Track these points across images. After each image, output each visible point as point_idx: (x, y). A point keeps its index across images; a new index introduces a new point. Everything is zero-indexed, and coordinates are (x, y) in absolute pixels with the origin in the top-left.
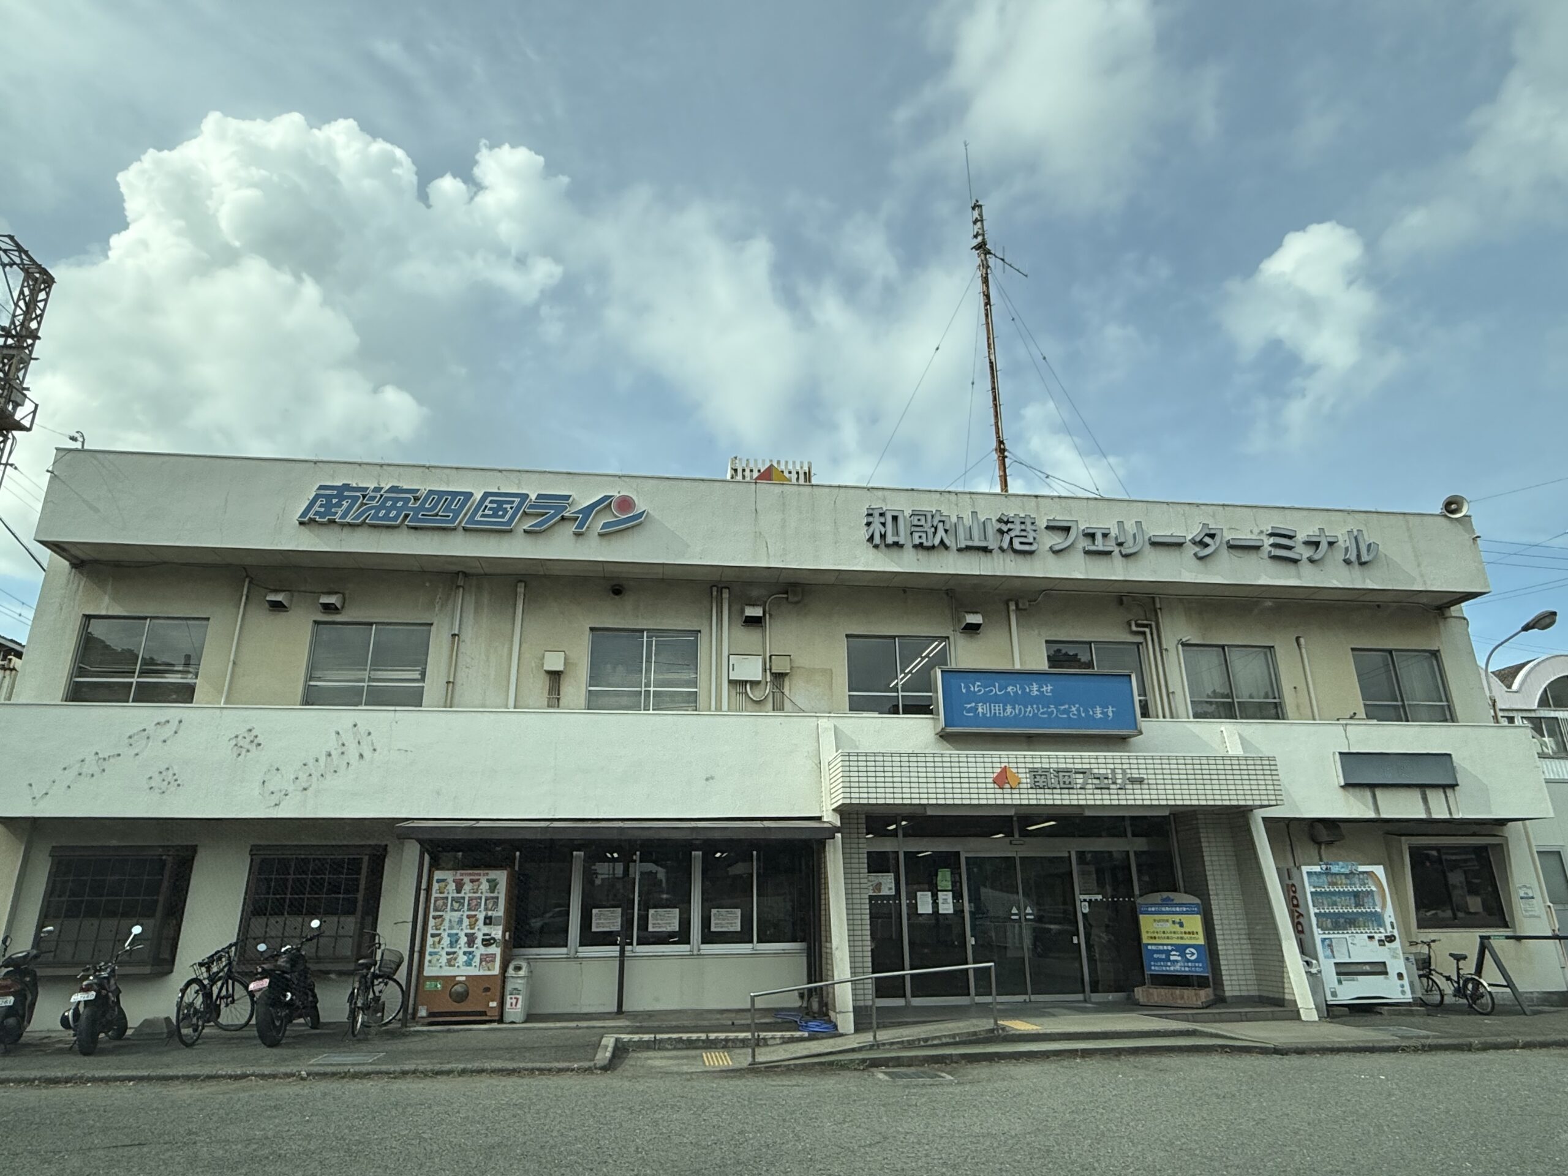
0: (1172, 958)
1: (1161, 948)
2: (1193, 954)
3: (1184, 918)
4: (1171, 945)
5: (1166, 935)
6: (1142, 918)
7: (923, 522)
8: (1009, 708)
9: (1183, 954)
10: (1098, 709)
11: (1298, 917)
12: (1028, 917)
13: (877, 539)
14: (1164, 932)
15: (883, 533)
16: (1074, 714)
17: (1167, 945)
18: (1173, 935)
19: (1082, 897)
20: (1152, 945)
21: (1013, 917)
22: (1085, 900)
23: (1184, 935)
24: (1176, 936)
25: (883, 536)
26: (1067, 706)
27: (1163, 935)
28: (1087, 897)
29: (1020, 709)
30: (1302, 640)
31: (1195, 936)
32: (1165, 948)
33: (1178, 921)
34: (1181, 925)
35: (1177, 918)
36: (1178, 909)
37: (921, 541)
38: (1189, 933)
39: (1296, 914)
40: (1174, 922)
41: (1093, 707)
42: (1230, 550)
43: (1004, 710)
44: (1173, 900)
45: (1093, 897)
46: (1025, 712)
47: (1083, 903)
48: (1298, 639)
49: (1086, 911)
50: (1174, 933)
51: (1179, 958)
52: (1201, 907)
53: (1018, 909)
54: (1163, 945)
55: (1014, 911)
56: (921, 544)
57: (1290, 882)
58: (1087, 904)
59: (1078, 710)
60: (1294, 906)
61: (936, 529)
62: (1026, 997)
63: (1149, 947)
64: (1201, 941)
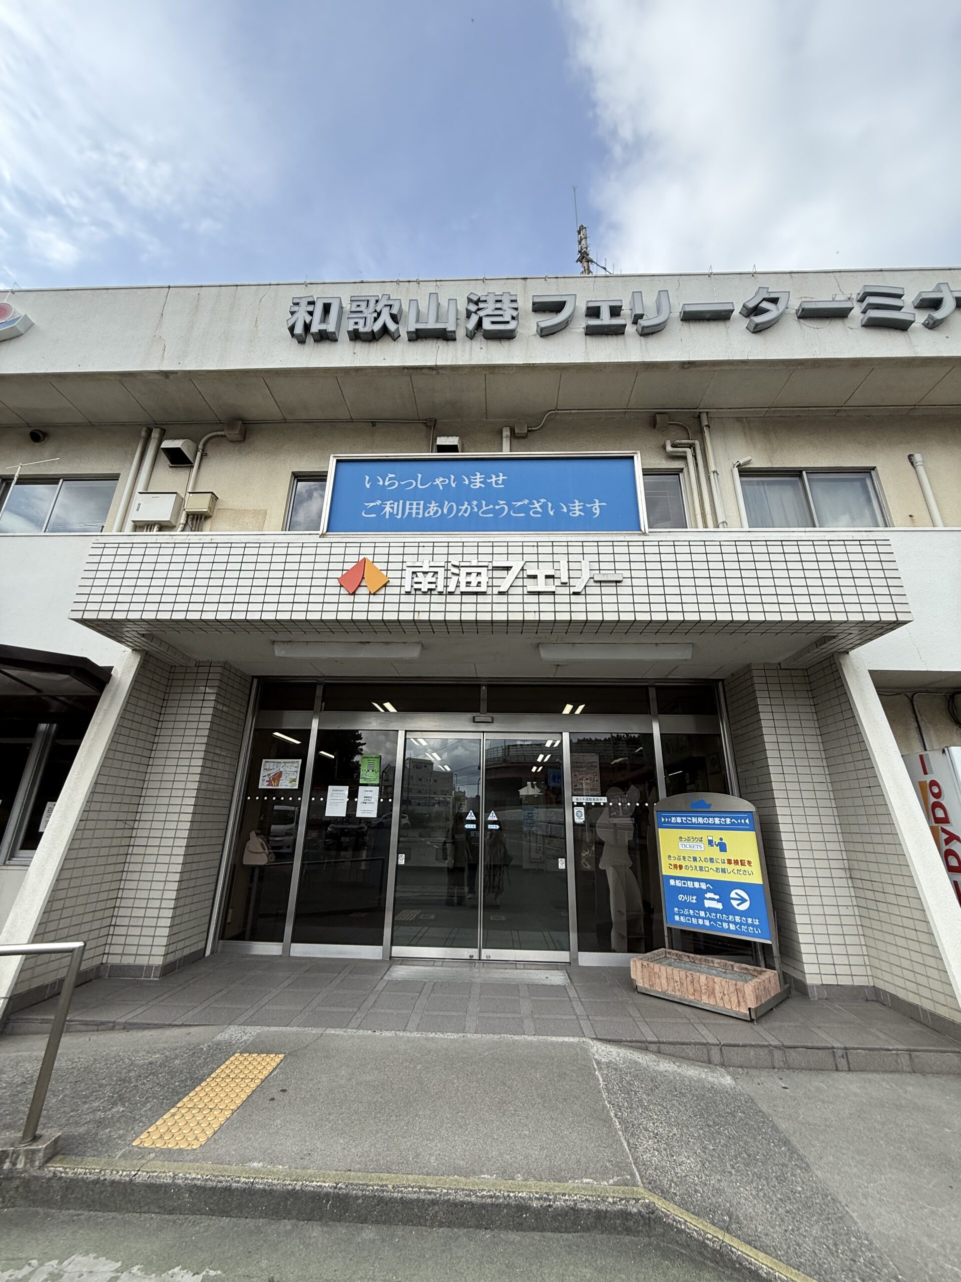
0: (707, 904)
1: (690, 884)
2: (743, 900)
3: (727, 836)
4: (707, 881)
5: (698, 864)
6: (664, 836)
7: (363, 308)
8: (433, 507)
9: (725, 899)
10: (577, 504)
11: (947, 842)
12: (490, 827)
13: (299, 330)
14: (695, 859)
15: (308, 322)
16: (537, 513)
17: (700, 880)
18: (709, 864)
19: (575, 799)
20: (675, 878)
21: (467, 826)
22: (580, 804)
23: (726, 866)
24: (714, 866)
25: (307, 327)
26: (526, 502)
27: (694, 864)
28: (584, 800)
29: (451, 508)
30: (918, 457)
31: (747, 868)
32: (697, 885)
33: (718, 841)
34: (723, 847)
35: (716, 835)
36: (717, 821)
37: (356, 327)
38: (736, 862)
39: (945, 836)
40: (710, 842)
41: (568, 501)
42: (802, 321)
43: (426, 508)
44: (709, 806)
45: (593, 800)
46: (458, 510)
47: (576, 809)
48: (910, 457)
49: (580, 820)
50: (712, 860)
51: (719, 906)
52: (756, 818)
53: (477, 815)
54: (693, 880)
55: (471, 816)
56: (356, 331)
57: (928, 779)
58: (582, 809)
59: (543, 507)
60: (938, 820)
61: (379, 314)
62: (474, 952)
63: (672, 882)
64: (755, 876)
